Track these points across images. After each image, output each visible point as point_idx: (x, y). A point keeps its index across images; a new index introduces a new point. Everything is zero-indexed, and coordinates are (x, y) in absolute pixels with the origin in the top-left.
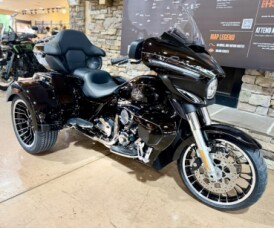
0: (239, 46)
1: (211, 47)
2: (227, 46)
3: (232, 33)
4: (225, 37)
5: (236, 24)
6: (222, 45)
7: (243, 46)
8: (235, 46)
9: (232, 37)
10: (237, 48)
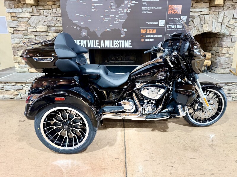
0: (159, 36)
1: (142, 38)
2: (152, 36)
3: (154, 29)
4: (150, 31)
5: (156, 23)
6: (149, 36)
7: (161, 36)
8: (157, 36)
9: (154, 31)
10: (158, 38)
